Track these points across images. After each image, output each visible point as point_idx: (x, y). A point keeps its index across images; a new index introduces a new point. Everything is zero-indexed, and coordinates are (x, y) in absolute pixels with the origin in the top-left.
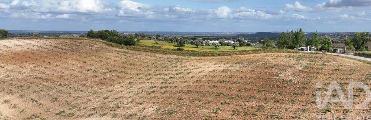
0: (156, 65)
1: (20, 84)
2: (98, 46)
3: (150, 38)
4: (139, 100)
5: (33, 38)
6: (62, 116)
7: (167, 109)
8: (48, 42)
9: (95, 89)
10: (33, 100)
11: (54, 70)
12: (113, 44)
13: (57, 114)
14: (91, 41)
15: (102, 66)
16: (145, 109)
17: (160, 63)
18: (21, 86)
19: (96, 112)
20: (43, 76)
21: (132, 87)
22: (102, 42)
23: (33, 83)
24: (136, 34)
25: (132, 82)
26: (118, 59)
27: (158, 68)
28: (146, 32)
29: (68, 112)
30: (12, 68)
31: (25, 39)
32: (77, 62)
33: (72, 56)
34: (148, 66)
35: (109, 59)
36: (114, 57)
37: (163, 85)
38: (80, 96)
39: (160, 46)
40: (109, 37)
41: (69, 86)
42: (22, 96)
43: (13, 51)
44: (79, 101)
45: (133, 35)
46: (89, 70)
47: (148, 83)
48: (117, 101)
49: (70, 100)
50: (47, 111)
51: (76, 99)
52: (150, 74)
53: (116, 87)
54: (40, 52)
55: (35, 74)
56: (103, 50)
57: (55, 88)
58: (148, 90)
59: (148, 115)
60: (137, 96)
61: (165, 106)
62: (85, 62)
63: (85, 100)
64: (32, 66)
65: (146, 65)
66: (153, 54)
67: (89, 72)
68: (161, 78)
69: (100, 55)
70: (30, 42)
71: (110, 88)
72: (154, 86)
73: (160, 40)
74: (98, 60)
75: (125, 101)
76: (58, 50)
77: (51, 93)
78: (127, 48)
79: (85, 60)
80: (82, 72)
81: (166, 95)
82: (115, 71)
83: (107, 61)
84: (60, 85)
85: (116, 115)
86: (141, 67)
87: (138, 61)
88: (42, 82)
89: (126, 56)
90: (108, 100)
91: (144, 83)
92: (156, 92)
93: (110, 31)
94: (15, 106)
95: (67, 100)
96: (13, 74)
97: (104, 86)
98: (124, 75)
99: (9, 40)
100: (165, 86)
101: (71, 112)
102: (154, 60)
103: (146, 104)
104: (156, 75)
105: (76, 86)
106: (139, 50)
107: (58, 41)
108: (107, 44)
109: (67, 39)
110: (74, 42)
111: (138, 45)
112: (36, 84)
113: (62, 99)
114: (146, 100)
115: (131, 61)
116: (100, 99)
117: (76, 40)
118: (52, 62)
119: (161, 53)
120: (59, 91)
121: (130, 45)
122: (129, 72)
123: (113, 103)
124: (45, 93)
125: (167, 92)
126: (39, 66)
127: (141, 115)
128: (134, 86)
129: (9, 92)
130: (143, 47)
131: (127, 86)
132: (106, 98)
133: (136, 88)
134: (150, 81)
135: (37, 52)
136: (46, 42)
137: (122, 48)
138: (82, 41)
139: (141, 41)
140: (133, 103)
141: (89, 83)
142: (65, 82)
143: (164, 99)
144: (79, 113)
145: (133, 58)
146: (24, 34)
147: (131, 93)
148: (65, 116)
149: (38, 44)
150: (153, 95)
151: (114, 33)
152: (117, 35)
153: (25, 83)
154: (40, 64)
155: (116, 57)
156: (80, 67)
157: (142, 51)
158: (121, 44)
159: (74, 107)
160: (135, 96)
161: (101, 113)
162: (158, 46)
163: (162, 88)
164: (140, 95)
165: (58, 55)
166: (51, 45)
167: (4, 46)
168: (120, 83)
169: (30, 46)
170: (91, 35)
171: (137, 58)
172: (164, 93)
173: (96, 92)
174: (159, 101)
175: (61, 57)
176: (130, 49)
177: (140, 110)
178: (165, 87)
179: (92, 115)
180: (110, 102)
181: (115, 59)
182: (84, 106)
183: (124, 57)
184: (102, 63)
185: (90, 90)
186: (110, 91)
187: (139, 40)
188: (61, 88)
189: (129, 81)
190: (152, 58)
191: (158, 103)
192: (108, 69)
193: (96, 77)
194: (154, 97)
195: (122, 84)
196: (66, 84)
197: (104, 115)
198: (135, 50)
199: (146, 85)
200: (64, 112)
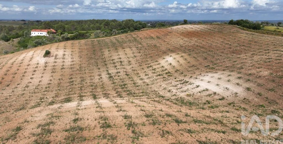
0: (274, 44)
1: (189, 48)
2: (234, 29)
3: (273, 25)
4: (257, 66)
5: (199, 24)
6: (208, 68)
7: (278, 74)
8: (206, 26)
9: (229, 55)
10: (194, 57)
11: (207, 42)
12: (245, 28)
13: (206, 67)
14: (231, 26)
15: (235, 42)
16: (261, 72)
17: (278, 42)
18: (190, 50)
19: (228, 69)
20: (201, 45)
21: (253, 57)
22: (237, 27)
23: (196, 48)
24: (262, 22)
25: (254, 54)
26: (246, 38)
27: (276, 46)
28: (269, 21)
29: (211, 66)
30: (187, 40)
31: (194, 25)
32: (220, 39)
33: (218, 35)
34: (268, 44)
35: (241, 38)
36: (244, 37)
37: (278, 58)
38: (220, 58)
39: (280, 30)
40: (243, 24)
41: (214, 52)
42: (189, 55)
43: (188, 31)
44: (218, 61)
45: (260, 22)
46: (227, 44)
47: (266, 55)
48: (242, 64)
49: (213, 60)
50: (200, 64)
51: (217, 60)
52: (268, 50)
53: (242, 56)
54: (201, 32)
55: (197, 44)
56: (238, 32)
57: (206, 52)
58: (265, 60)
59: (263, 76)
60: (257, 63)
61: (277, 72)
62: (225, 39)
63: (222, 61)
64: (196, 39)
65: (267, 43)
66: (273, 36)
67: (226, 45)
68: (277, 53)
69: (235, 35)
70: (197, 26)
71: (239, 56)
72: (270, 58)
73: (281, 26)
74: (233, 38)
75: (248, 65)
76: (211, 31)
77: (204, 55)
78: (254, 32)
79: (225, 38)
80: (222, 45)
81: (279, 65)
82: (243, 45)
83: (239, 39)
84: (209, 51)
85: (241, 72)
86: (262, 45)
87: (261, 41)
88: (200, 48)
89: (252, 36)
90: (236, 63)
91: (263, 55)
92: (271, 62)
93: (244, 20)
94: (186, 59)
95: (212, 60)
96: (187, 43)
97: (235, 54)
98: (249, 48)
99: (187, 25)
100: (280, 58)
101: (213, 66)
102: (273, 40)
103: (262, 69)
104: (273, 51)
105: (218, 52)
106: (263, 33)
107: (211, 26)
108: (241, 29)
109: (216, 25)
110: (220, 27)
111: (263, 29)
112: (197, 49)
113: (209, 59)
114: (262, 66)
115: (256, 40)
116: (231, 62)
117: (222, 26)
118: (207, 38)
119: (280, 36)
120: (208, 54)
121: (257, 29)
122: (253, 47)
123: (239, 65)
124: (201, 55)
125: (280, 63)
126: (200, 39)
127: (258, 75)
128: (255, 56)
129: (184, 52)
130: (266, 31)
131: (250, 56)
132: (235, 62)
133: (256, 58)
134: (268, 54)
135: (200, 32)
136: (205, 26)
137: (251, 31)
138: (225, 26)
139: (265, 27)
140: (253, 67)
141: (225, 52)
142: (212, 50)
143: (278, 67)
144: (217, 68)
145: (257, 38)
146: (191, 22)
147: (252, 61)
148: (209, 68)
149: (201, 28)
150: (268, 64)
151: (246, 22)
152: (249, 23)
153: (192, 48)
154: (200, 38)
155: (246, 37)
156: (222, 42)
157: (265, 34)
158: (250, 28)
159: (215, 64)
160: (255, 63)
161: (231, 70)
162: (278, 30)
163: (276, 60)
164: (259, 63)
165: (210, 34)
166: (207, 28)
167: (185, 28)
168: (245, 53)
169: (196, 28)
170: (231, 23)
171: (261, 38)
172: (278, 63)
173: (229, 57)
174: (272, 68)
175: (211, 35)
176: (256, 32)
177: (257, 72)
178: (279, 60)
179: (225, 70)
180: (237, 64)
181: (245, 38)
182: (221, 64)
183: (251, 37)
184: (236, 40)
185: (225, 55)
186: (238, 58)
187: (264, 26)
188: (209, 53)
189: (252, 53)
190: (272, 39)
191: (272, 69)
192: (239, 44)
193: (231, 48)
194: (269, 65)
195: (247, 54)
196: (212, 51)
197: (232, 71)
198: (260, 33)
199: (264, 57)
200: (209, 66)
